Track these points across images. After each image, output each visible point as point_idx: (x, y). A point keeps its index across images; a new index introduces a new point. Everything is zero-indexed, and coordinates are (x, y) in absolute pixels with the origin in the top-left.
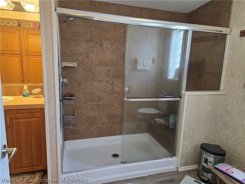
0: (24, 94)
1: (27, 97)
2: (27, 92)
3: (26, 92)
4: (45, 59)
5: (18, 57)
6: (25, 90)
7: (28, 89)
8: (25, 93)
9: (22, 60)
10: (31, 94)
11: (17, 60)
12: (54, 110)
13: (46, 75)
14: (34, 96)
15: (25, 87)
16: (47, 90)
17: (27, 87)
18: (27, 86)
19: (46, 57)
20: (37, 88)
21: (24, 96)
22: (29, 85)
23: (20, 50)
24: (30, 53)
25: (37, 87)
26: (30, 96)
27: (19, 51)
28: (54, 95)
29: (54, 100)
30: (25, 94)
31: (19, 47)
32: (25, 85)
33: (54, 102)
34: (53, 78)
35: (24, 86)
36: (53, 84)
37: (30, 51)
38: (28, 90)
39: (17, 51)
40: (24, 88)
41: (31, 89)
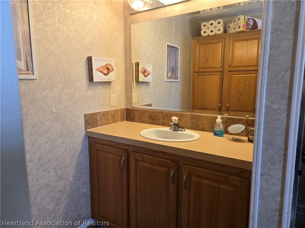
0: (215, 131)
1: (221, 136)
2: (222, 127)
3: (219, 127)
4: (268, 55)
5: (219, 76)
6: (218, 124)
7: (223, 122)
8: (217, 129)
9: (223, 78)
10: (226, 132)
11: (216, 79)
12: (278, 199)
13: (266, 100)
14: (232, 137)
15: (219, 120)
16: (263, 140)
17: (221, 120)
18: (221, 118)
19: (271, 48)
20: (238, 123)
21: (216, 134)
22: (226, 115)
23: (222, 66)
24: (234, 69)
25: (239, 120)
26: (224, 135)
27: (220, 67)
28: (282, 157)
29: (281, 171)
30: (217, 131)
31: (221, 62)
32: (219, 117)
33: (280, 176)
34: (284, 107)
35: (217, 118)
36: (284, 124)
37: (234, 66)
38: (223, 125)
39: (218, 67)
40: (217, 120)
41: (227, 123)
